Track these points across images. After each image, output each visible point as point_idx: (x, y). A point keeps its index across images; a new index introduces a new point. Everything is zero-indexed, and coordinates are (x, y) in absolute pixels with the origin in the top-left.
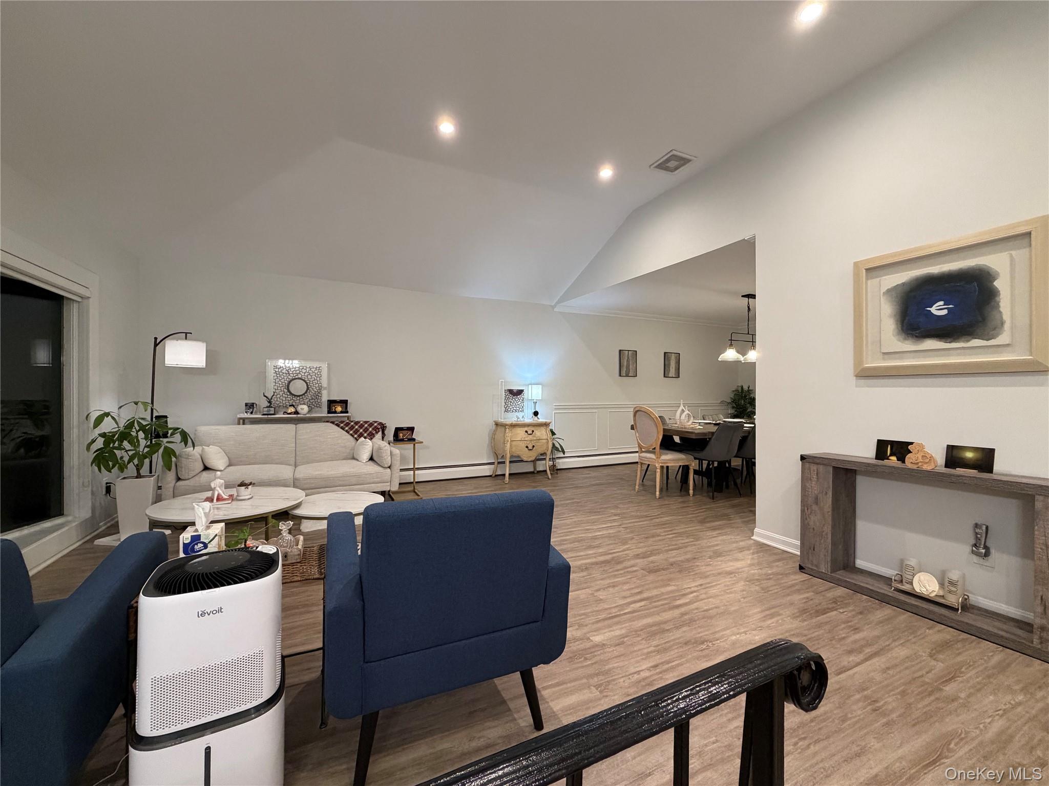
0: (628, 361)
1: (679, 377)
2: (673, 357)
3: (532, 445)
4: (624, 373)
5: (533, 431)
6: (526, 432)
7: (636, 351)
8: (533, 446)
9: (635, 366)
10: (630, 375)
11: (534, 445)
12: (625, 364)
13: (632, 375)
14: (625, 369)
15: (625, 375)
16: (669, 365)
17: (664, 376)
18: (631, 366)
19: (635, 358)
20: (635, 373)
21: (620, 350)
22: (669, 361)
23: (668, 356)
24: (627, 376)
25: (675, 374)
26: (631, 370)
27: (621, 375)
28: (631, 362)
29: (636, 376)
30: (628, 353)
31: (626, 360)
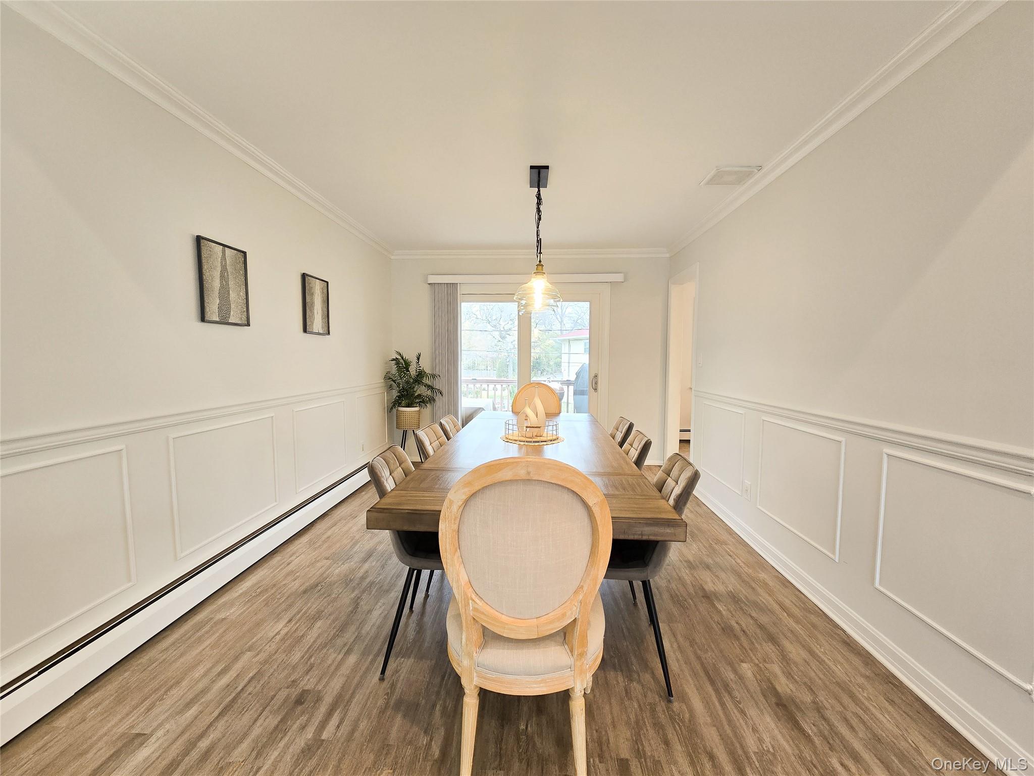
0: (224, 276)
1: (329, 334)
2: (317, 288)
4: (213, 311)
7: (245, 253)
9: (243, 294)
10: (230, 321)
12: (217, 284)
13: (239, 322)
14: (218, 301)
15: (216, 318)
16: (312, 304)
17: (305, 330)
18: (233, 295)
19: (243, 270)
20: (244, 318)
21: (198, 239)
22: (311, 294)
23: (308, 283)
24: (224, 322)
25: (323, 328)
26: (233, 306)
27: (207, 318)
28: (231, 283)
29: (248, 325)
30: (224, 252)
31: (217, 274)
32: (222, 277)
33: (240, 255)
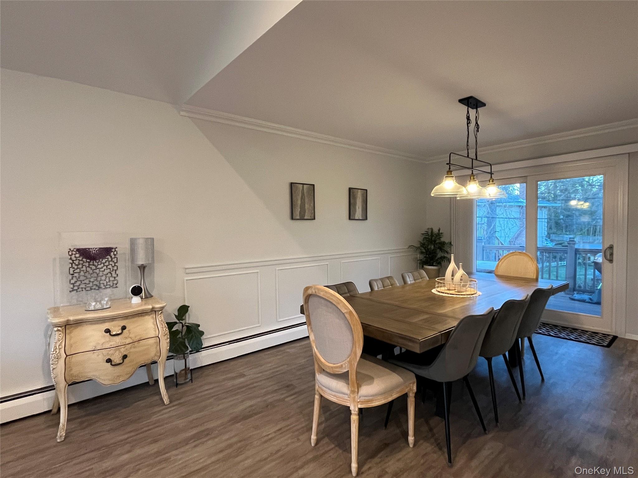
0: (303, 198)
1: (366, 219)
2: (359, 194)
3: (121, 356)
4: (297, 214)
5: (124, 328)
6: (108, 331)
7: (314, 185)
8: (125, 357)
9: (312, 205)
10: (305, 218)
11: (125, 353)
12: (299, 202)
13: (309, 218)
14: (299, 210)
15: (298, 217)
16: (355, 204)
17: (350, 219)
18: (307, 206)
19: (312, 194)
20: (313, 216)
21: (292, 184)
22: (355, 199)
23: (353, 193)
24: (302, 218)
25: (362, 217)
26: (307, 211)
27: (294, 218)
28: (306, 200)
29: (314, 219)
30: (303, 187)
31: (299, 198)
32: (302, 198)
33: (312, 187)
